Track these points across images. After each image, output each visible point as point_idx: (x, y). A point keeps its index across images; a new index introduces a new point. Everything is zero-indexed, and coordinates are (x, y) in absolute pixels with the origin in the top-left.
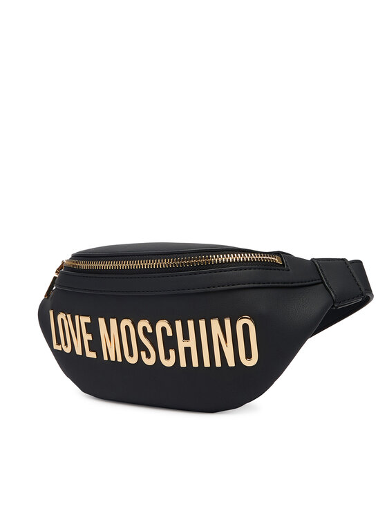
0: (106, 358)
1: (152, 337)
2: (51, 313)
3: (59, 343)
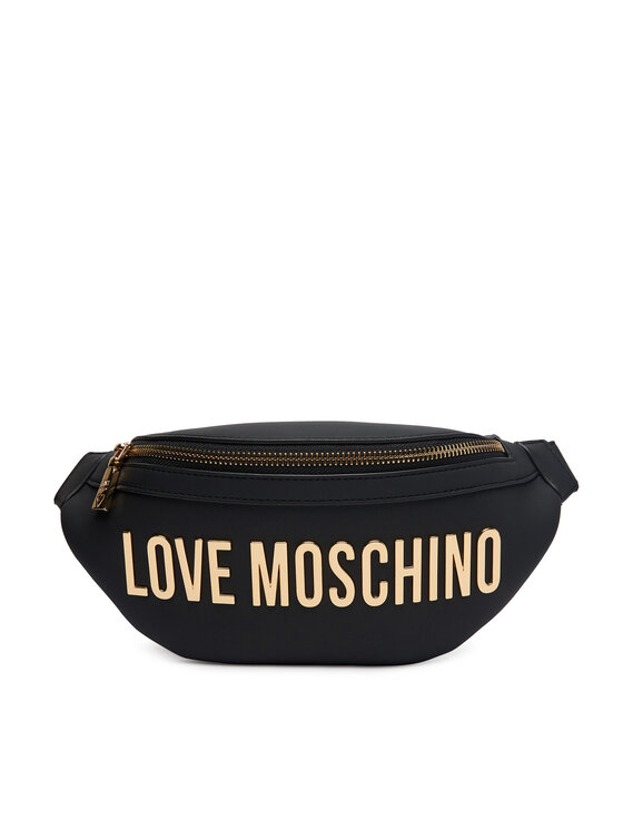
0: (257, 602)
1: (353, 569)
2: (127, 537)
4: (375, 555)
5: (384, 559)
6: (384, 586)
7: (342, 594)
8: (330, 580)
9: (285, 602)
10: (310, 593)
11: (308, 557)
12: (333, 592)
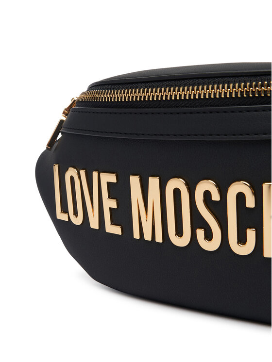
0: (137, 236)
1: (218, 210)
2: (56, 168)
3: (65, 210)
4: (241, 197)
5: (250, 203)
6: (251, 234)
7: (209, 236)
8: (197, 221)
9: (159, 239)
10: (179, 232)
11: (177, 193)
12: (200, 233)
